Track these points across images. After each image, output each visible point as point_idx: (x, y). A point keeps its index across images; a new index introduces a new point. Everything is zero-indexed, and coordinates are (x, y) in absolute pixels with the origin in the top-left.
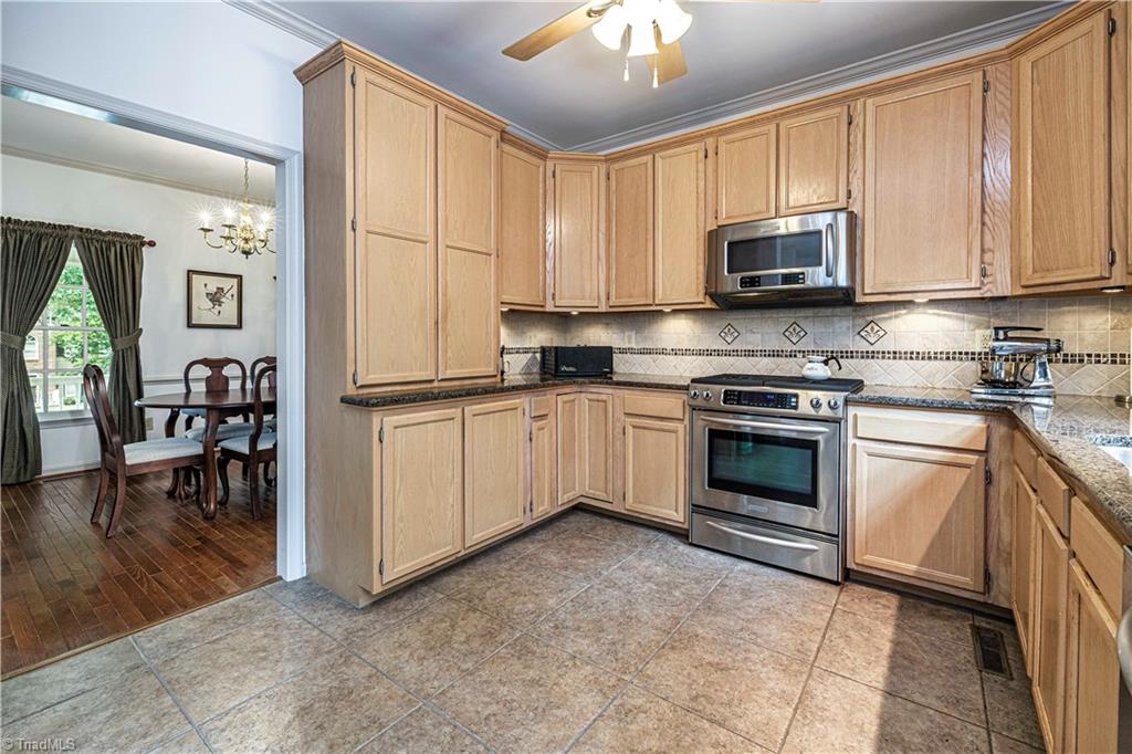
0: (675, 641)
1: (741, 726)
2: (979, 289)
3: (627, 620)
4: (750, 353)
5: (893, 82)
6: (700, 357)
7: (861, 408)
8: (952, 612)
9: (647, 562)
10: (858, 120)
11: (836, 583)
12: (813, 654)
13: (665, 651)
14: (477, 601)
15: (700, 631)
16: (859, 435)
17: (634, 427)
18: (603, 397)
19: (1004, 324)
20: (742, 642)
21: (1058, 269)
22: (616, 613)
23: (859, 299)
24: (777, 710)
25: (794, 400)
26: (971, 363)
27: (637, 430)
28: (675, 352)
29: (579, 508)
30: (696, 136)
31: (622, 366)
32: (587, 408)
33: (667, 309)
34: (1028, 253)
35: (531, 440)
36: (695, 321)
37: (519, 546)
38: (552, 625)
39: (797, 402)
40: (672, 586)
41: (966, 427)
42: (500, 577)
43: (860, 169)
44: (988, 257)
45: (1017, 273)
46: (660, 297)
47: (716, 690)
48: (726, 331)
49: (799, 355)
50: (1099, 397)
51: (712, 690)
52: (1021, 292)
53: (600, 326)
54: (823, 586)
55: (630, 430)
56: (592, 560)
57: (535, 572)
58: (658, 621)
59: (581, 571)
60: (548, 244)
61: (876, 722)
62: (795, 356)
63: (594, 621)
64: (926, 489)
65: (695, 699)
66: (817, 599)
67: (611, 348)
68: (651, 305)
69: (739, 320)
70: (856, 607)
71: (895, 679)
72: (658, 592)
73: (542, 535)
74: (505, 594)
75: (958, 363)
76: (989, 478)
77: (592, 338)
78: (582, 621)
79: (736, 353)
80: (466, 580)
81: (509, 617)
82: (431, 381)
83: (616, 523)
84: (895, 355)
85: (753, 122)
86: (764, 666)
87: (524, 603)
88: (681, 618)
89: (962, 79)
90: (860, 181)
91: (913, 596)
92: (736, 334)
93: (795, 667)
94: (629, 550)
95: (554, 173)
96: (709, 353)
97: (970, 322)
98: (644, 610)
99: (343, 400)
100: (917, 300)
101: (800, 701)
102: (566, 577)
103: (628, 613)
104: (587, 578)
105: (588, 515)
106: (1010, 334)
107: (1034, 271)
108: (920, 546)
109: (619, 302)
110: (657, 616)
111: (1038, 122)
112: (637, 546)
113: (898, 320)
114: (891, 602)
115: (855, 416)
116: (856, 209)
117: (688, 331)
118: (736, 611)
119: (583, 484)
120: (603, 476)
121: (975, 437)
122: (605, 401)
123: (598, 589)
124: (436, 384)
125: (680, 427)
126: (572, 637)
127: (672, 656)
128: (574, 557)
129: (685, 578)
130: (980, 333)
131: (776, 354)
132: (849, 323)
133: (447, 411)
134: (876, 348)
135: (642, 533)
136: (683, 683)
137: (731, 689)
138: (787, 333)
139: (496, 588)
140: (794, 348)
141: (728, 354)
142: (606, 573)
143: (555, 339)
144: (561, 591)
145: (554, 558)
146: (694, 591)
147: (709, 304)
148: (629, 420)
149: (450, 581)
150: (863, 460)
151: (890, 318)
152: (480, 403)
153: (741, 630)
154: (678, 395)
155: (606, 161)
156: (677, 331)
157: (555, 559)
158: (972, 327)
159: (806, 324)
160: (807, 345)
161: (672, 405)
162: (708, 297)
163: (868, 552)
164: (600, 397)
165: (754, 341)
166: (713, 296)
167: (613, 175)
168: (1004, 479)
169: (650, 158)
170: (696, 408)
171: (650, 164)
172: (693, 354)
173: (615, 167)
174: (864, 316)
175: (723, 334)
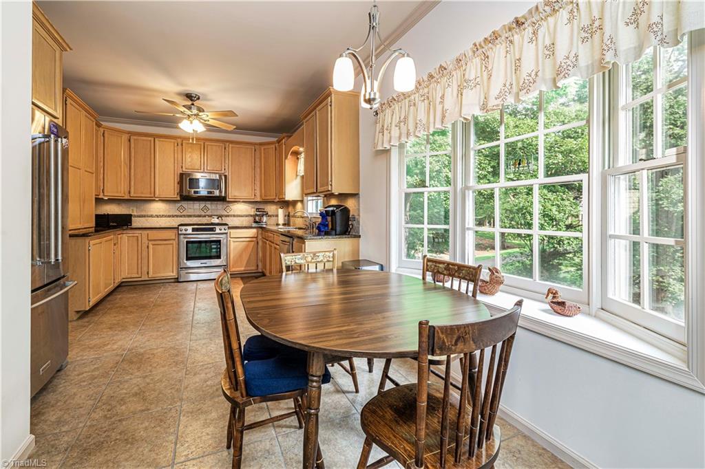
2: (254, 199)
4: (190, 216)
6: (169, 218)
7: (231, 230)
10: (227, 149)
16: (231, 237)
17: (153, 245)
18: (137, 235)
19: (259, 208)
21: (269, 196)
23: (228, 200)
25: (215, 229)
28: (157, 216)
30: (174, 137)
31: (136, 222)
32: (127, 240)
33: (157, 199)
34: (263, 192)
36: (167, 204)
41: (252, 232)
43: (228, 163)
44: (255, 191)
45: (261, 196)
46: (157, 194)
49: (207, 216)
50: (271, 224)
52: (262, 200)
55: (151, 246)
64: (247, 247)
67: (131, 215)
68: (153, 197)
69: (185, 204)
75: (249, 217)
76: (258, 242)
79: (184, 216)
84: (234, 216)
90: (228, 166)
92: (184, 209)
95: (104, 133)
96: (173, 216)
100: (241, 201)
106: (260, 210)
107: (265, 196)
108: (244, 263)
109: (136, 195)
113: (234, 206)
114: (239, 279)
115: (230, 232)
116: (227, 174)
117: (164, 208)
120: (136, 267)
121: (255, 234)
122: (137, 237)
125: (174, 242)
130: (253, 210)
131: (199, 216)
132: (221, 206)
134: (230, 214)
138: (203, 209)
140: (205, 214)
141: (181, 216)
147: (179, 199)
148: (150, 243)
150: (232, 243)
151: (232, 205)
154: (173, 231)
155: (128, 134)
156: (158, 207)
158: (251, 208)
159: (209, 206)
160: (209, 213)
161: (171, 234)
162: (179, 197)
163: (233, 267)
164: (135, 235)
165: (191, 212)
166: (180, 195)
167: (132, 141)
168: (260, 243)
169: (153, 139)
170: (182, 234)
171: (153, 141)
172: (166, 216)
173: (133, 138)
174: (226, 204)
175: (179, 209)
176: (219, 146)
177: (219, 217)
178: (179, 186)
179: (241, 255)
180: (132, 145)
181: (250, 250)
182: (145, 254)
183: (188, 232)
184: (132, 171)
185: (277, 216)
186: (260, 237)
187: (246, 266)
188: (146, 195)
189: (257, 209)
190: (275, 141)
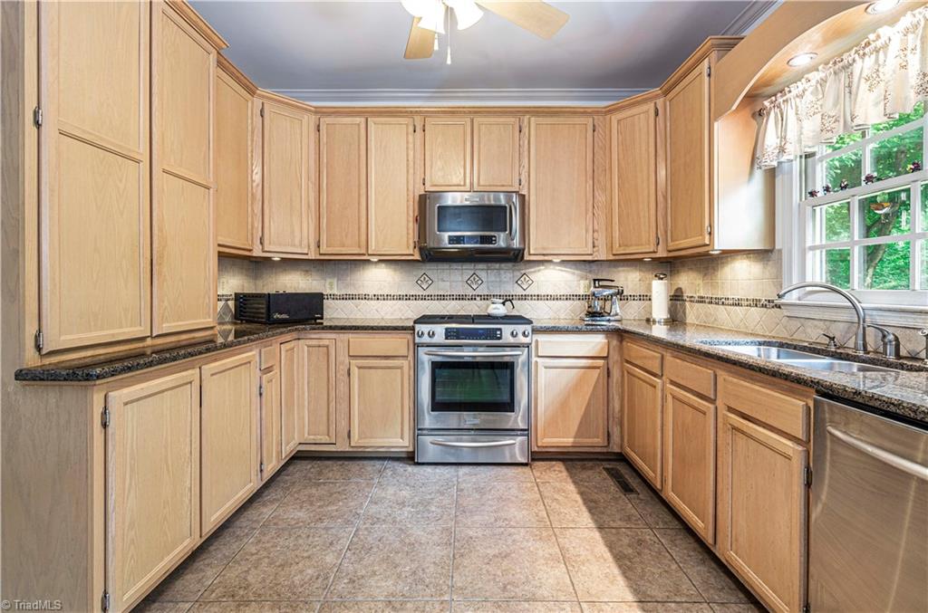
0: (460, 549)
1: (546, 594)
2: (591, 255)
3: (411, 548)
4: (442, 297)
5: (546, 110)
6: (400, 301)
7: (540, 336)
8: (591, 464)
9: (391, 490)
10: (525, 130)
11: (526, 465)
12: (547, 520)
13: (458, 560)
14: (241, 592)
15: (471, 533)
16: (540, 354)
17: (360, 368)
18: (326, 342)
19: (599, 278)
20: (503, 529)
21: (631, 245)
22: (397, 545)
23: (527, 257)
24: (557, 570)
25: (498, 332)
26: (578, 302)
27: (361, 370)
28: (377, 298)
29: (298, 457)
30: (406, 112)
31: (335, 312)
33: (375, 259)
34: (616, 234)
35: (261, 394)
36: (395, 270)
37: (251, 514)
38: (346, 581)
39: (501, 334)
40: (425, 504)
42: (253, 555)
43: (526, 166)
44: (596, 234)
45: (609, 246)
46: (373, 248)
47: (513, 575)
48: (422, 279)
49: (478, 298)
50: (634, 320)
51: (510, 576)
52: (612, 258)
53: (299, 273)
54: (520, 469)
55: (355, 371)
56: (341, 503)
57: (290, 535)
58: (435, 538)
59: (339, 518)
60: (255, 184)
61: (606, 550)
62: (475, 299)
63: (383, 560)
64: (577, 386)
65: (504, 588)
66: (522, 479)
67: (322, 294)
68: (363, 255)
69: (434, 271)
70: (546, 477)
71: (595, 517)
72: (418, 513)
73: (271, 494)
74: (271, 570)
75: (572, 302)
76: (608, 370)
77: (288, 285)
78: (372, 565)
79: (430, 297)
80: (209, 573)
81: (294, 594)
82: (143, 339)
83: (340, 463)
84: (539, 297)
85: (453, 112)
86: (527, 541)
87: (301, 572)
88: (451, 528)
89: (582, 120)
90: (527, 174)
91: (572, 459)
92: (430, 282)
93: (545, 534)
94: (368, 484)
95: (262, 111)
96: (408, 298)
97: (578, 275)
98: (417, 532)
99: (21, 375)
100: (555, 260)
101: (564, 558)
102: (326, 529)
103: (407, 541)
104: (348, 522)
105: (307, 462)
106: (601, 283)
107: (620, 246)
108: (574, 426)
109: (330, 250)
110: (432, 533)
111: (621, 156)
112: (372, 479)
113: (539, 274)
114: (559, 466)
115: (537, 341)
116: (525, 191)
117: (389, 278)
118: (483, 507)
119: (303, 431)
120: (325, 418)
121: (602, 349)
122: (327, 347)
123: (366, 529)
124: (149, 342)
125: (405, 363)
126: (373, 583)
127: (466, 562)
128: (319, 507)
129: (430, 494)
130: (585, 282)
131: (461, 298)
132: (509, 275)
133: (184, 373)
134: (527, 292)
135: (370, 467)
136: (489, 581)
137: (520, 568)
138: (469, 282)
139: (256, 568)
140: (474, 293)
141: (423, 298)
142: (362, 512)
143: (246, 285)
144: (331, 544)
145: (299, 514)
146: (444, 502)
147: (417, 257)
148: (353, 362)
149: (189, 581)
150: (542, 371)
151: (535, 272)
152: (216, 360)
153: (496, 520)
154: (401, 335)
155: (316, 113)
156: (378, 278)
157: (301, 514)
158: (579, 278)
159: (483, 275)
160: (483, 290)
161: (398, 343)
162: (417, 250)
163: (544, 437)
164: (322, 342)
165: (444, 289)
166: (421, 250)
167: (323, 128)
168: (616, 373)
169: (363, 120)
170: (423, 345)
171: (363, 126)
172: (393, 298)
173: (325, 121)
174: (519, 270)
175: (419, 282)
176: (505, 124)
177: (507, 299)
178: (416, 226)
179: (564, 405)
180: (324, 139)
181: (588, 390)
182: (343, 388)
183: (436, 340)
184: (324, 196)
185: (647, 298)
186: (615, 357)
187: (579, 434)
188: (350, 249)
189: (595, 280)
190: (657, 91)
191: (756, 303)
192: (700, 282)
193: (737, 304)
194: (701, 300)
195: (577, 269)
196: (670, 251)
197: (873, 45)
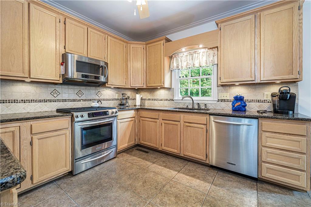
4: (65, 100)
5: (113, 35)
8: (131, 150)
11: (115, 157)
17: (40, 139)
20: (135, 177)
23: (107, 85)
24: (159, 177)
39: (108, 113)
41: (132, 113)
46: (34, 74)
48: (54, 92)
49: (82, 101)
52: (130, 87)
62: (80, 101)
64: (129, 126)
66: (120, 162)
69: (60, 88)
75: (114, 101)
76: (135, 121)
86: (144, 175)
92: (58, 93)
96: (45, 101)
97: (115, 92)
100: (112, 87)
107: (133, 84)
118: (121, 175)
122: (13, 131)
125: (67, 131)
127: (139, 191)
130: (117, 95)
131: (74, 100)
132: (94, 91)
134: (100, 98)
136: (151, 190)
138: (78, 94)
140: (80, 98)
141: (55, 101)
147: (61, 82)
148: (34, 137)
150: (119, 124)
151: (103, 91)
154: (65, 119)
159: (83, 91)
160: (83, 97)
162: (61, 78)
165: (65, 96)
172: (36, 101)
174: (97, 90)
175: (52, 93)
176: (100, 35)
179: (125, 134)
185: (135, 99)
187: (129, 142)
188: (16, 73)
189: (122, 94)
190: (144, 43)
191: (167, 100)
192: (149, 95)
193: (161, 100)
194: (149, 99)
195: (115, 90)
196: (147, 87)
197: (197, 52)
